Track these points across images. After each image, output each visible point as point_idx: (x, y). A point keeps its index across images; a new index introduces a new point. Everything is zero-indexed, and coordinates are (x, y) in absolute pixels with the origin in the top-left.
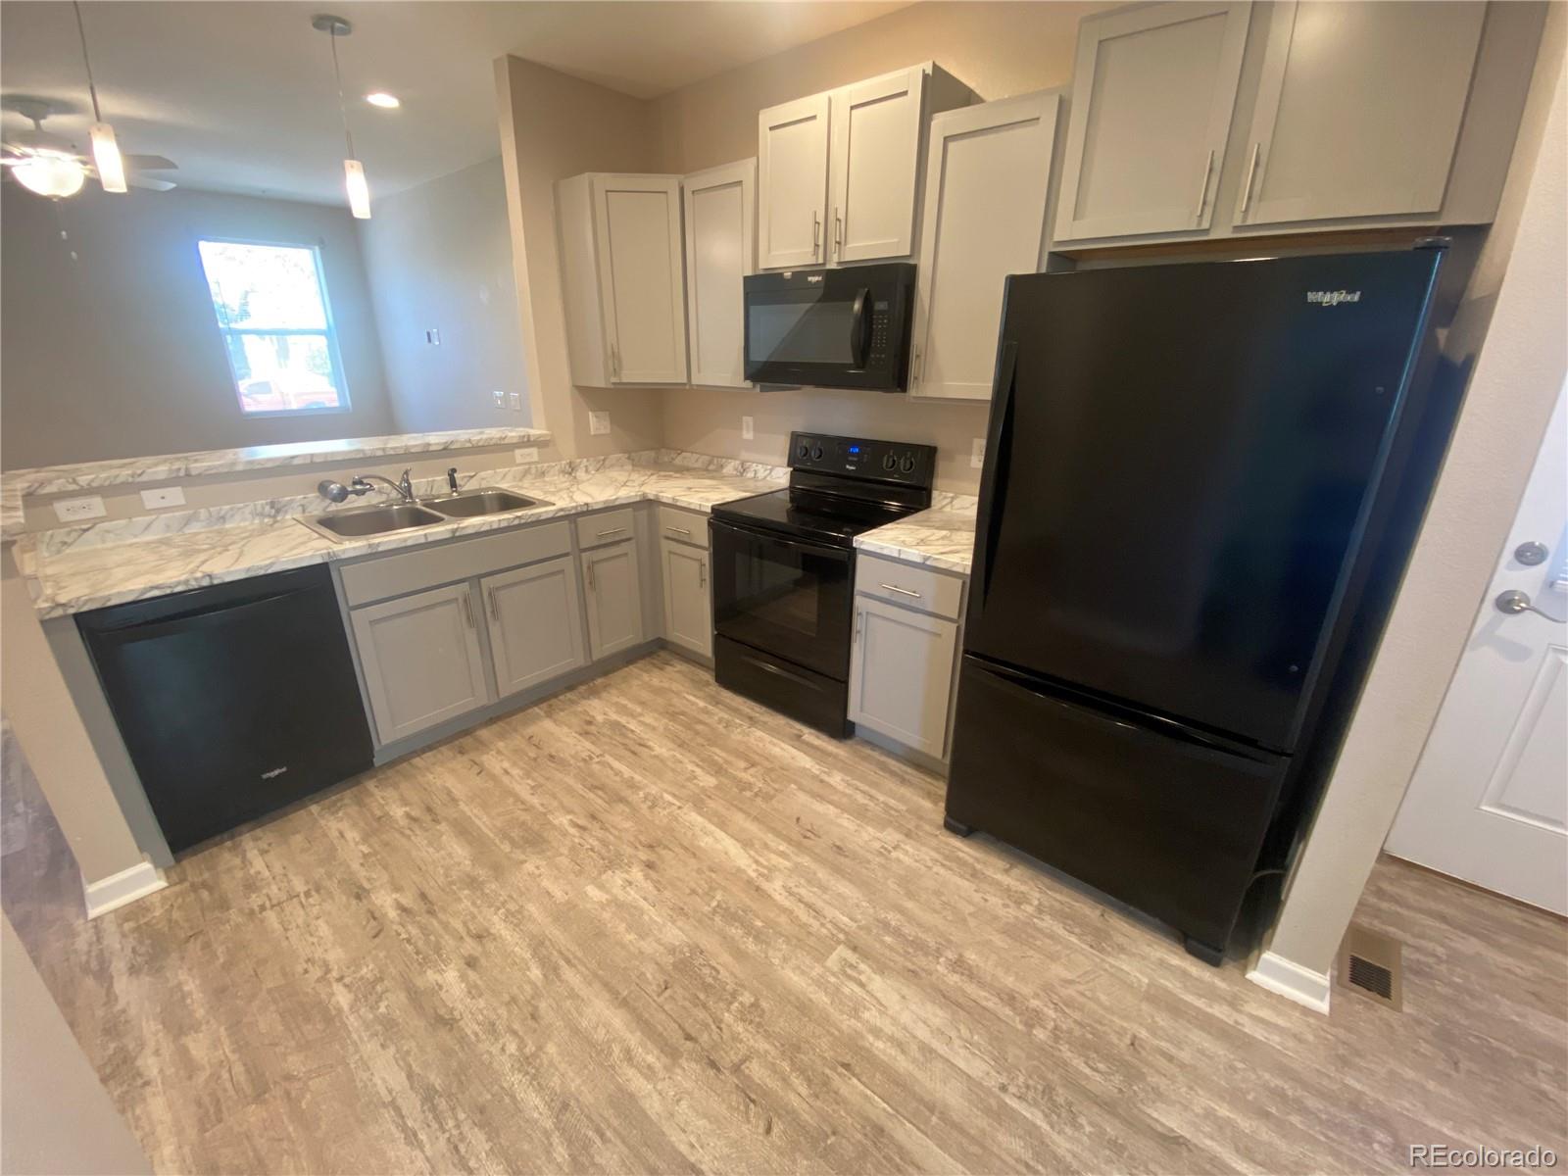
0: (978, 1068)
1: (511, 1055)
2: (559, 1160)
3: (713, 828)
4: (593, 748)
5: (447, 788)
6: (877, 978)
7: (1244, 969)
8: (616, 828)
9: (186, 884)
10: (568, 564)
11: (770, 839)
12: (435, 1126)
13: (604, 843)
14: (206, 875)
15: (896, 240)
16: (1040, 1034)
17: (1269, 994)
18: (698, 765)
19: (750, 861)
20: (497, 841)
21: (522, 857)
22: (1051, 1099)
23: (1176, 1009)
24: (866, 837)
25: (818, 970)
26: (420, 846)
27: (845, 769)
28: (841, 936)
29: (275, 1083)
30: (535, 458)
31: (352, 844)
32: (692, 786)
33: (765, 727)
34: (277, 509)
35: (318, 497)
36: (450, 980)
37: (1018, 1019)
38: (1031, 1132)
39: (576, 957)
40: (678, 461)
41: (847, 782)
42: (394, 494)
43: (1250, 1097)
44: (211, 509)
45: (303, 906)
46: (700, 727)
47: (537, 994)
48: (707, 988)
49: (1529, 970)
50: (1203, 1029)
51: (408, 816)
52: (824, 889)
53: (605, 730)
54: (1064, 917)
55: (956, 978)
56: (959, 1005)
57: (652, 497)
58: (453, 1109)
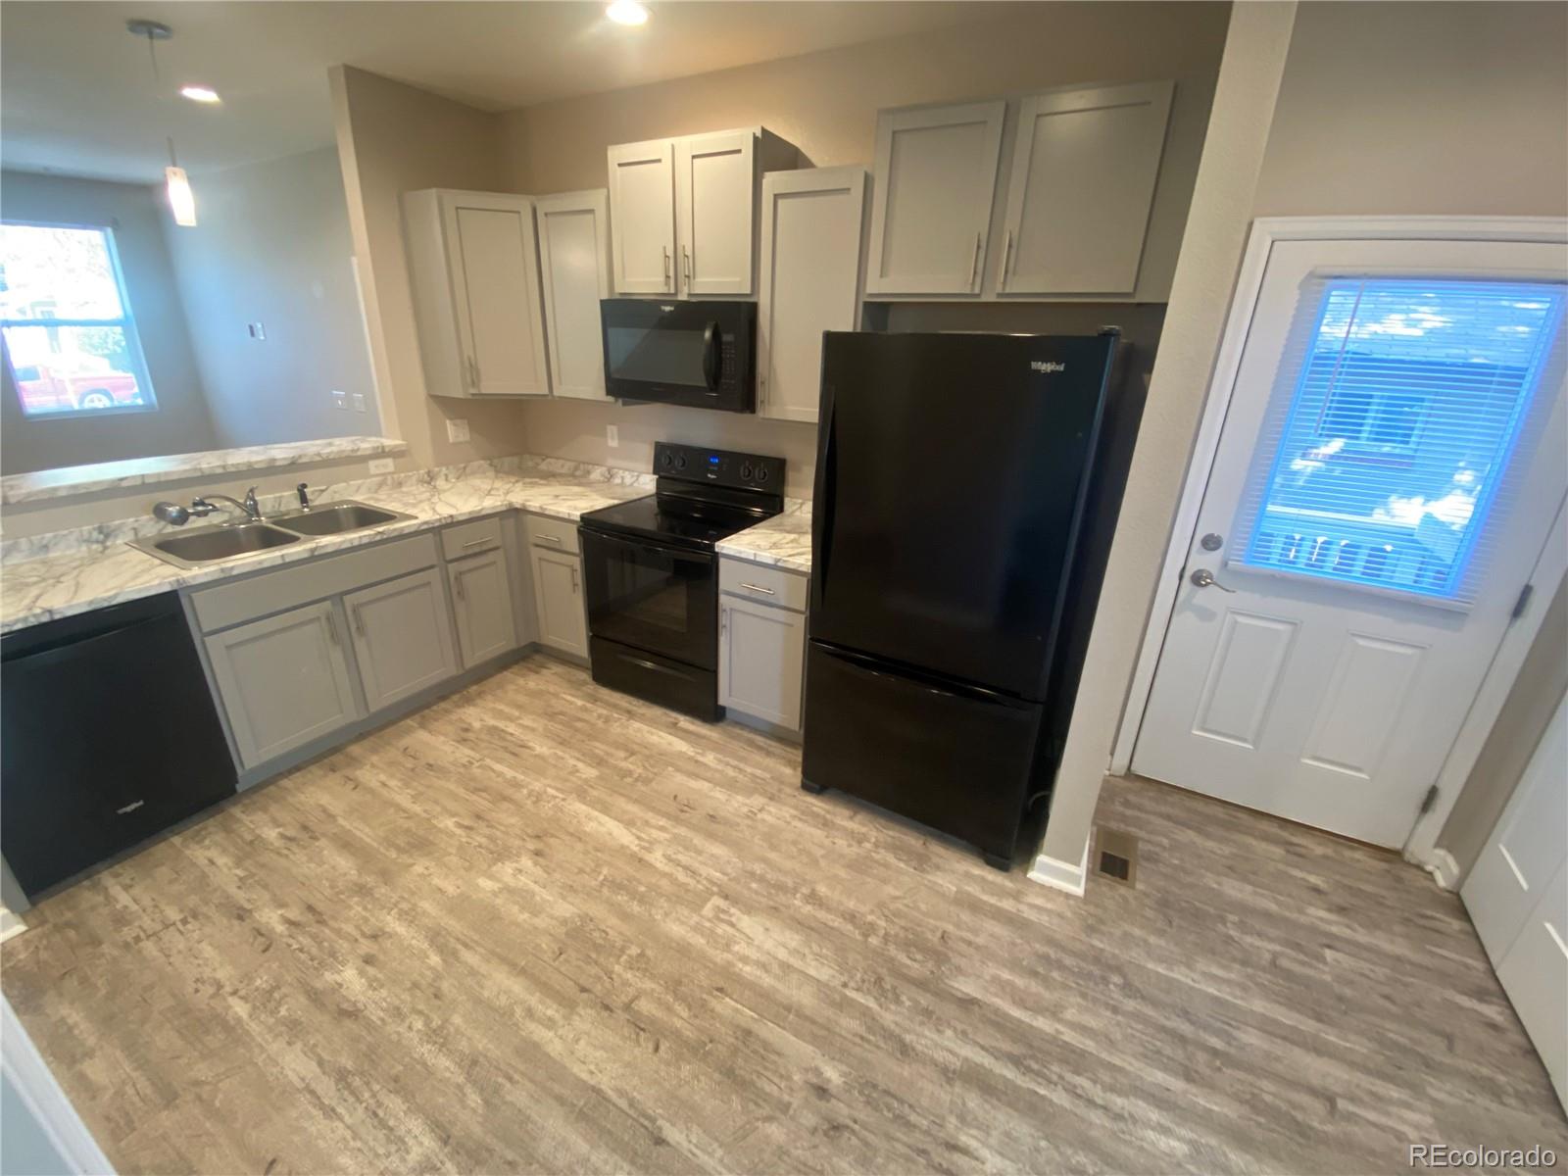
0: (825, 973)
1: (419, 1031)
2: (473, 1105)
3: (596, 813)
4: (472, 753)
5: (321, 806)
6: (745, 918)
7: (1025, 872)
8: (501, 824)
9: (48, 926)
10: (434, 576)
11: (650, 816)
12: (351, 1099)
13: (490, 838)
14: (69, 915)
15: (738, 279)
16: (874, 941)
17: (1042, 886)
18: (578, 759)
19: (632, 838)
20: (382, 850)
21: (410, 861)
22: (881, 987)
23: (975, 907)
24: (735, 804)
25: (695, 918)
26: (301, 863)
27: (716, 747)
28: (715, 889)
29: (184, 1089)
30: (391, 469)
31: (225, 870)
32: (574, 779)
33: (642, 719)
34: (106, 534)
35: (151, 519)
36: (350, 979)
37: (857, 932)
38: (865, 1013)
39: (472, 940)
40: (543, 466)
41: (720, 761)
42: (238, 512)
43: (1025, 963)
44: (33, 538)
45: (181, 933)
46: (579, 725)
47: (438, 977)
48: (597, 948)
49: (1227, 850)
50: (993, 918)
51: (282, 836)
52: (699, 852)
53: (483, 736)
54: (896, 849)
55: (809, 908)
56: (812, 929)
57: (518, 506)
58: (367, 1084)
